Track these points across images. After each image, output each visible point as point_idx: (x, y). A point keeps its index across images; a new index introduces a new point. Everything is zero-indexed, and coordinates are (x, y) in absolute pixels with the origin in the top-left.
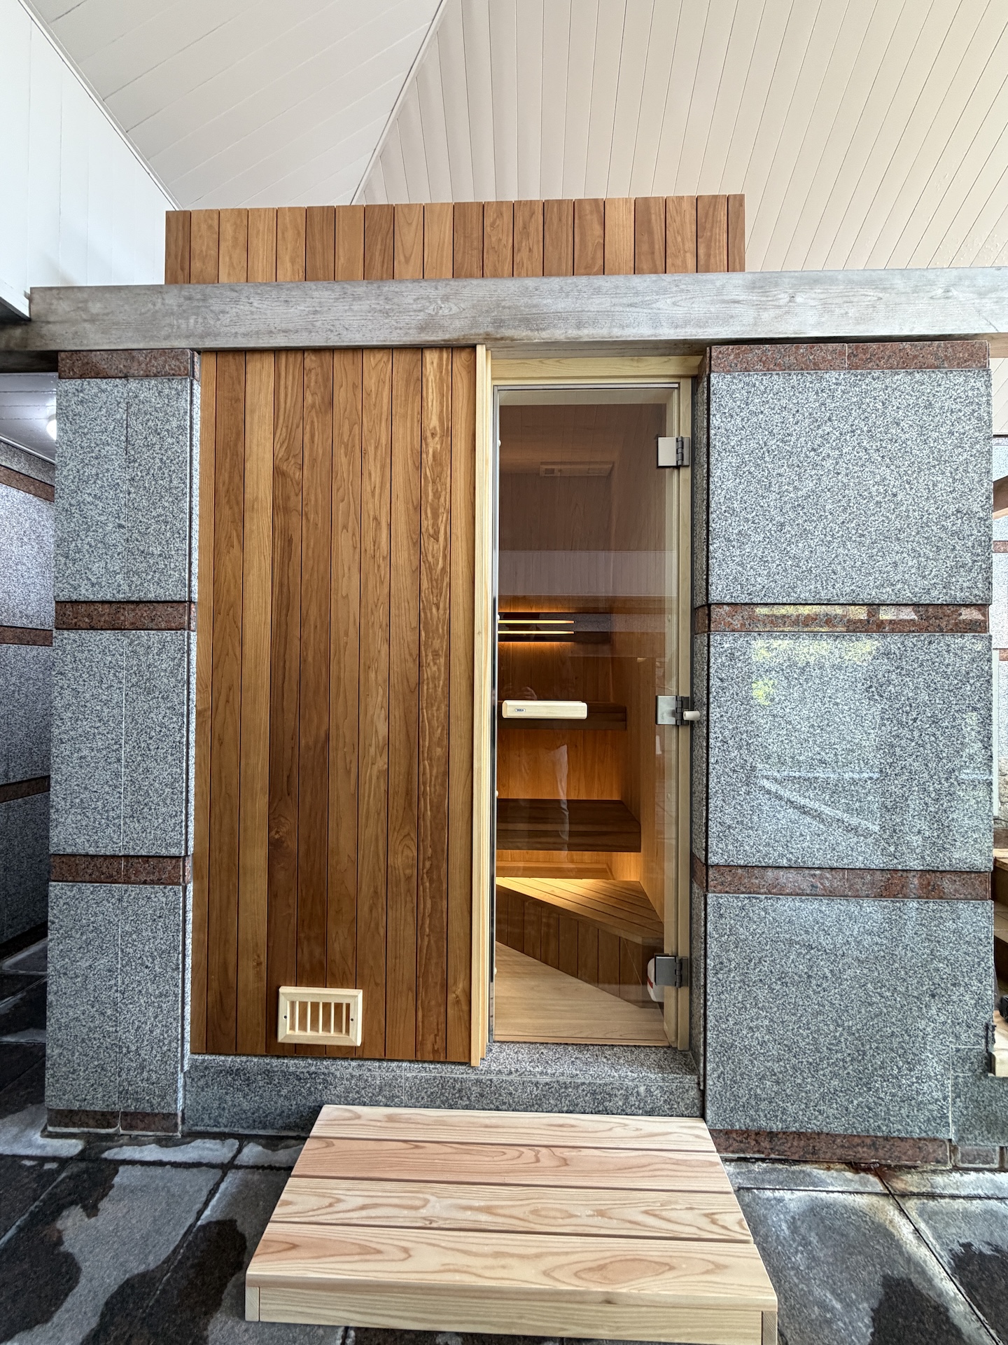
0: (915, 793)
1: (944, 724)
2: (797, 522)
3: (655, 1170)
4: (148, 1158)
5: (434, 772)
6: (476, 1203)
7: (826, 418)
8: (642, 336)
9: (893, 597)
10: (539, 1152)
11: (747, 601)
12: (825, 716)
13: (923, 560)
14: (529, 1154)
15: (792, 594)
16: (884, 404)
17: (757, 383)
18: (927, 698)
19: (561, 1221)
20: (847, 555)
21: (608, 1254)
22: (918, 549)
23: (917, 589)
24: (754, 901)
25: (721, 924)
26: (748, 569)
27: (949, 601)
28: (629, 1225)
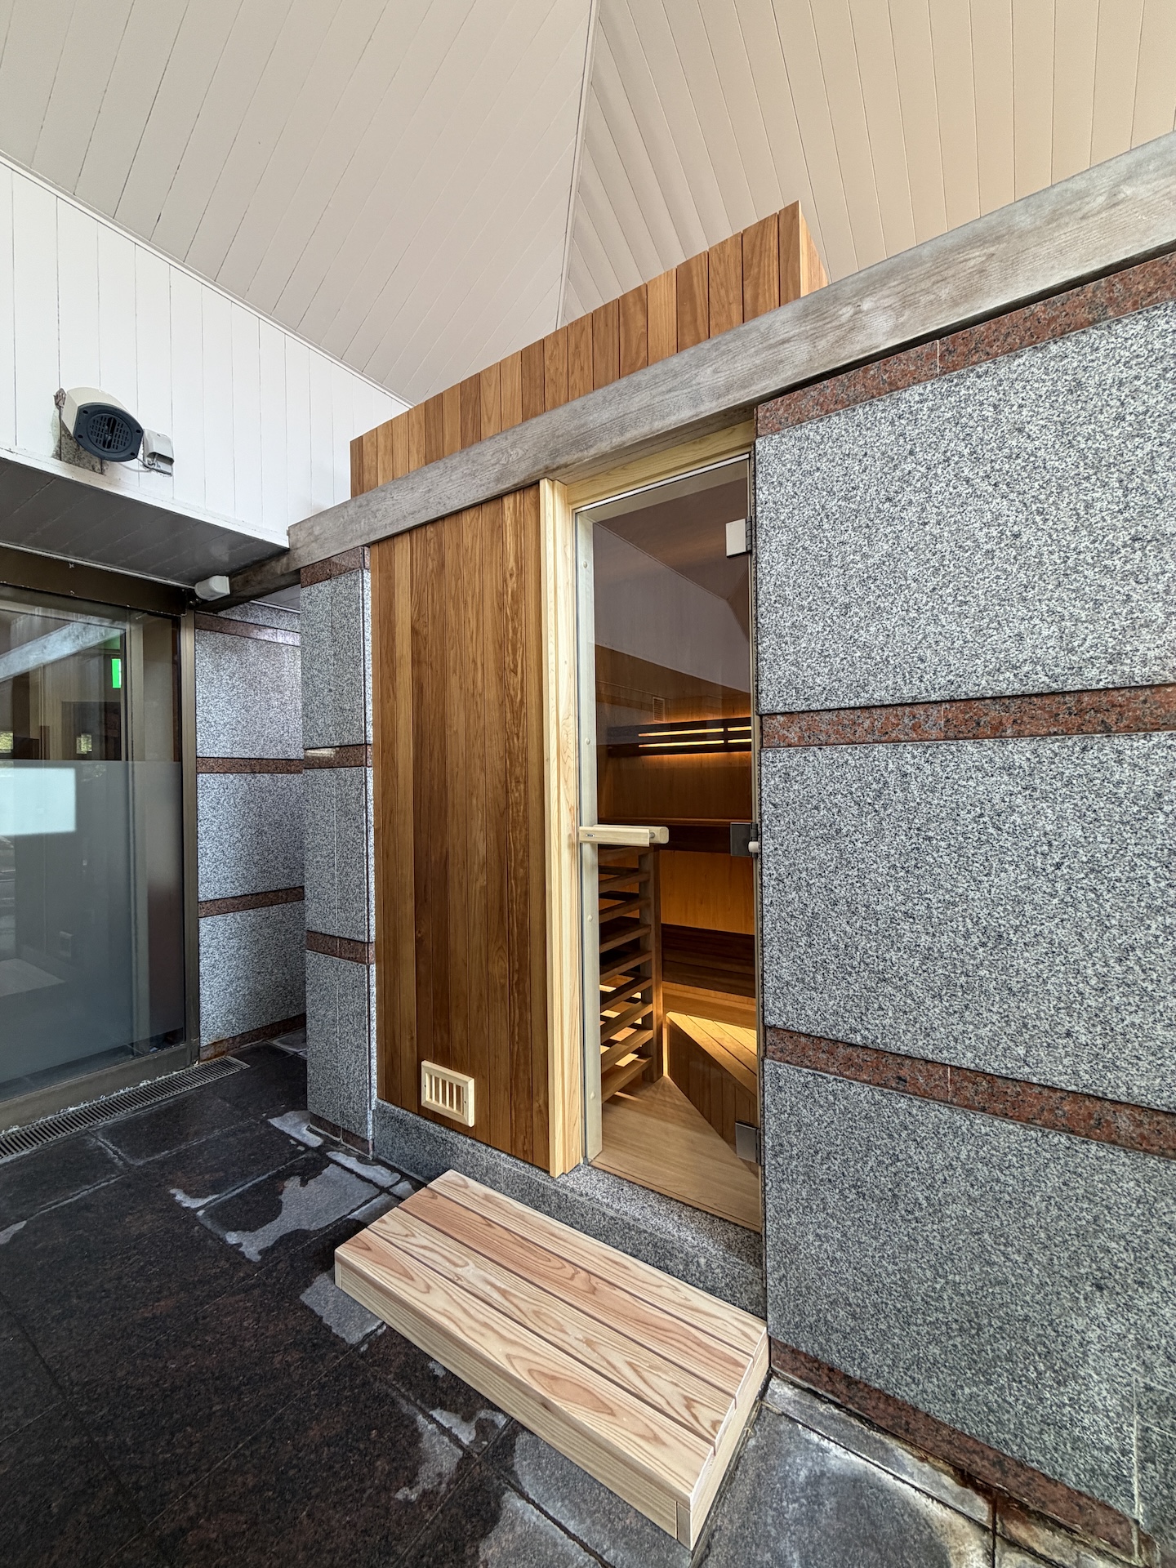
0: (1061, 975)
1: (1112, 874)
2: (867, 600)
3: (672, 1339)
4: (347, 1165)
5: (519, 891)
6: (499, 1284)
7: (906, 453)
8: (683, 421)
9: (1017, 686)
10: (578, 1273)
11: (804, 708)
12: (913, 855)
13: (1068, 624)
14: (570, 1270)
15: (862, 694)
16: (995, 407)
17: (811, 434)
18: (1080, 833)
19: (551, 1330)
20: (941, 634)
21: (568, 1373)
22: (1059, 609)
23: (1058, 670)
24: (820, 1080)
25: (780, 1098)
26: (805, 668)
27: (1119, 682)
28: (605, 1364)
